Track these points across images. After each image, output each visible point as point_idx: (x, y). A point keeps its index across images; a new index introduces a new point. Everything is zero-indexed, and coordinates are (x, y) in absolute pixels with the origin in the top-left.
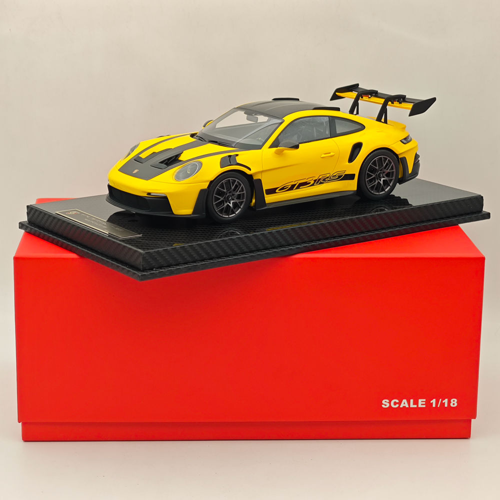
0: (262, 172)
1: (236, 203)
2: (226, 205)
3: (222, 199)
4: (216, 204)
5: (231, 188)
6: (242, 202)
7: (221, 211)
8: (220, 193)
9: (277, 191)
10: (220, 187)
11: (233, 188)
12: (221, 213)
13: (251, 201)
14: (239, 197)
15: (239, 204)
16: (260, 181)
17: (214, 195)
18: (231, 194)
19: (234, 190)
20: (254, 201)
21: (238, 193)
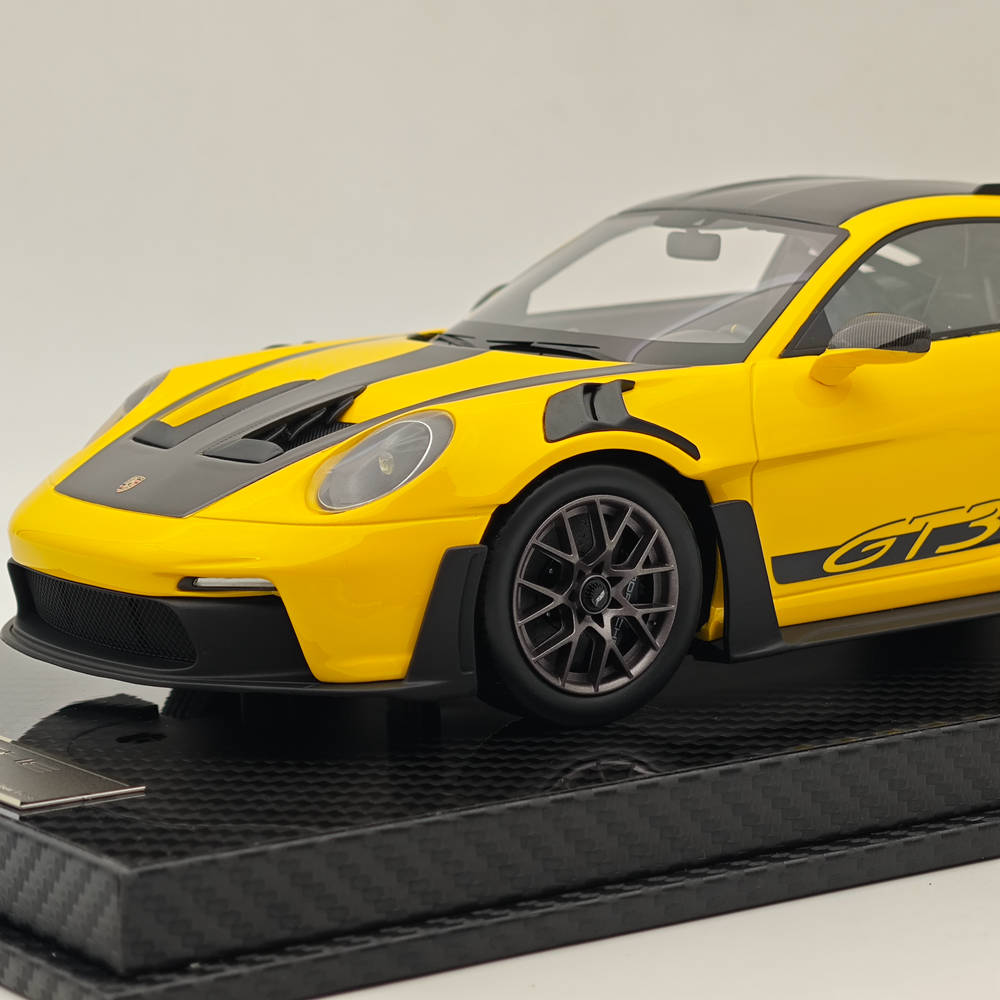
0: (755, 466)
1: (632, 619)
2: (578, 629)
3: (559, 599)
4: (526, 625)
5: (602, 546)
6: (661, 617)
7: (558, 662)
8: (549, 572)
9: (829, 565)
10: (544, 541)
11: (611, 544)
12: (559, 673)
13: (705, 615)
14: (644, 591)
15: (646, 627)
16: (744, 510)
17: (519, 580)
18: (604, 576)
19: (620, 556)
20: (718, 613)
21: (639, 570)
